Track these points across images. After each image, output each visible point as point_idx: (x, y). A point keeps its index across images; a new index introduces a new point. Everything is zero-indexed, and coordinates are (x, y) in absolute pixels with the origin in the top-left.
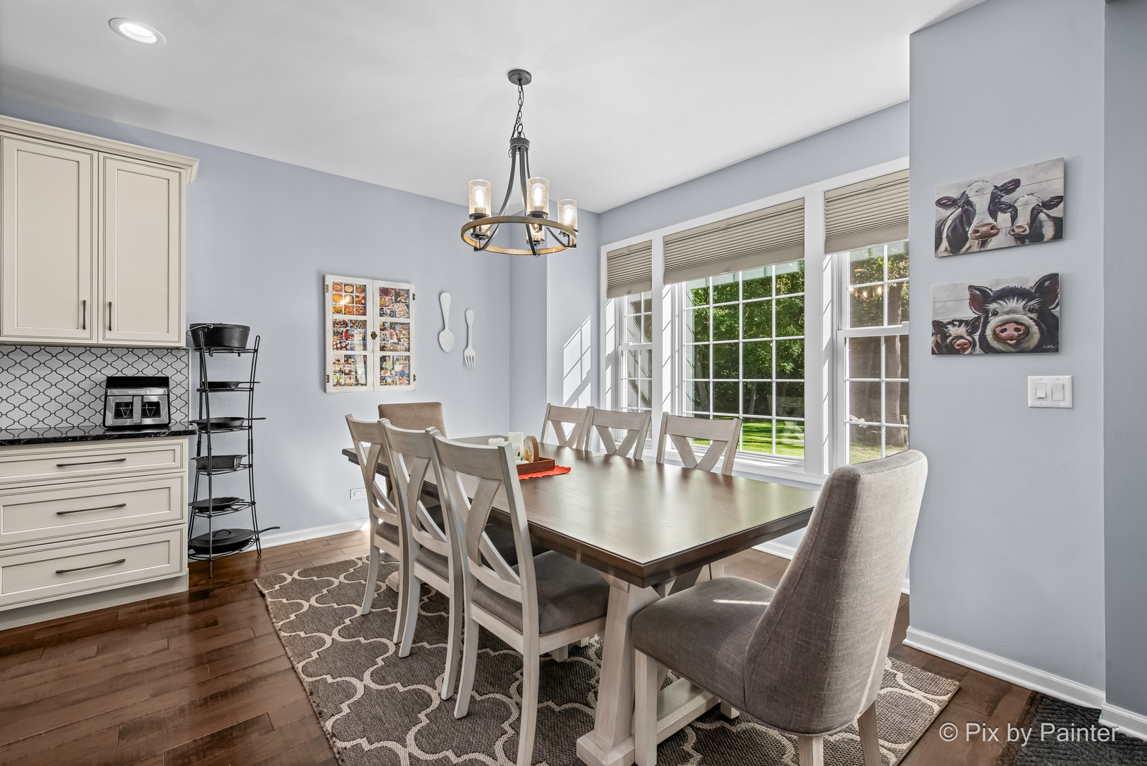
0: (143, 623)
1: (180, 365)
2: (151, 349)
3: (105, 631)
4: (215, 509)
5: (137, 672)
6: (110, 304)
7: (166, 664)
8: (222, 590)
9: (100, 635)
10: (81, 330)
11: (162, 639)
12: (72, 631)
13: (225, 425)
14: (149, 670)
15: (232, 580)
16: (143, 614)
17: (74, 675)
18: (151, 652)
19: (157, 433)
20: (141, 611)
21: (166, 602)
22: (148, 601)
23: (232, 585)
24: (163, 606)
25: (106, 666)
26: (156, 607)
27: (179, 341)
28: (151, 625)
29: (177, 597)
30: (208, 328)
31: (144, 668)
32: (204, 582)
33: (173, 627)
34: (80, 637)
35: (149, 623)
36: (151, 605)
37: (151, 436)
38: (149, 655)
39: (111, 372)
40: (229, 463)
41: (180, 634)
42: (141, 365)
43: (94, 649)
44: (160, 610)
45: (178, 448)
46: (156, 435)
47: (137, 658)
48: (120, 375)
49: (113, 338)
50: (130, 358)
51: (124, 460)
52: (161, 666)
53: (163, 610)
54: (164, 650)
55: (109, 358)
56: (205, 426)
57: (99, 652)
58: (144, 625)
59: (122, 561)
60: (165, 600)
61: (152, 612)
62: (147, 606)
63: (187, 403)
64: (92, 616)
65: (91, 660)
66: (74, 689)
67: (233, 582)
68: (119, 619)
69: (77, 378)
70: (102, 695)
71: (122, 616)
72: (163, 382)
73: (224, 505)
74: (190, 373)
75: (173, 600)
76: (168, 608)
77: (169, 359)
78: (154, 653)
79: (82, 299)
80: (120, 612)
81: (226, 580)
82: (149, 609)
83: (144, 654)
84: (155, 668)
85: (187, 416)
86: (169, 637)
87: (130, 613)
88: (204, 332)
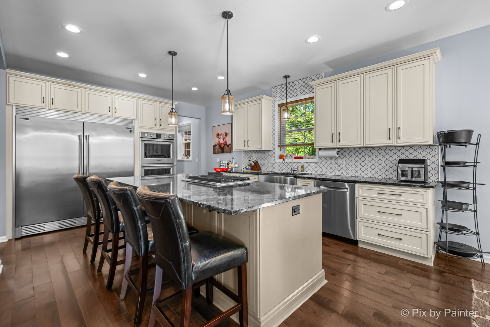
0: (406, 271)
1: (434, 153)
2: (420, 146)
3: (391, 266)
4: (450, 229)
5: (393, 292)
6: (399, 128)
7: (405, 296)
8: (450, 275)
9: (389, 267)
10: (389, 140)
11: (409, 283)
12: (381, 260)
13: (457, 185)
14: (398, 294)
15: (459, 272)
16: (408, 267)
17: (373, 277)
18: (402, 286)
19: (415, 185)
20: (408, 265)
21: (420, 267)
22: (413, 262)
23: (457, 275)
24: (417, 268)
25: (384, 281)
26: (414, 267)
27: (429, 142)
28: (409, 274)
29: (426, 267)
30: (445, 133)
31: (396, 292)
32: (442, 266)
33: (417, 280)
34: (382, 263)
35: (408, 272)
36: (413, 265)
37: (412, 186)
38: (401, 287)
39: (403, 157)
40: (459, 207)
41: (418, 285)
42: (415, 153)
43: (384, 271)
44: (416, 269)
45: (425, 194)
46: (414, 186)
47: (396, 285)
48: (407, 158)
49: (401, 142)
50: (411, 151)
51: (401, 195)
52: (403, 295)
53: (417, 269)
54: (407, 289)
55: (403, 151)
56: (445, 185)
57: (386, 273)
58: (406, 272)
59: (401, 239)
60: (419, 265)
61: (412, 268)
62: (411, 264)
63: (438, 172)
64: (390, 257)
65: (381, 275)
66: (371, 283)
67: (459, 274)
68: (398, 264)
69: (391, 159)
70: (377, 292)
71: (400, 262)
72: (422, 161)
73: (457, 229)
74: (439, 157)
75: (423, 267)
76: (419, 270)
77: (428, 150)
78: (403, 287)
79: (389, 128)
80: (400, 261)
81: (455, 271)
82: (412, 266)
83: (399, 285)
84: (400, 294)
85: (438, 178)
86: (413, 284)
87: (403, 264)
88: (442, 136)
